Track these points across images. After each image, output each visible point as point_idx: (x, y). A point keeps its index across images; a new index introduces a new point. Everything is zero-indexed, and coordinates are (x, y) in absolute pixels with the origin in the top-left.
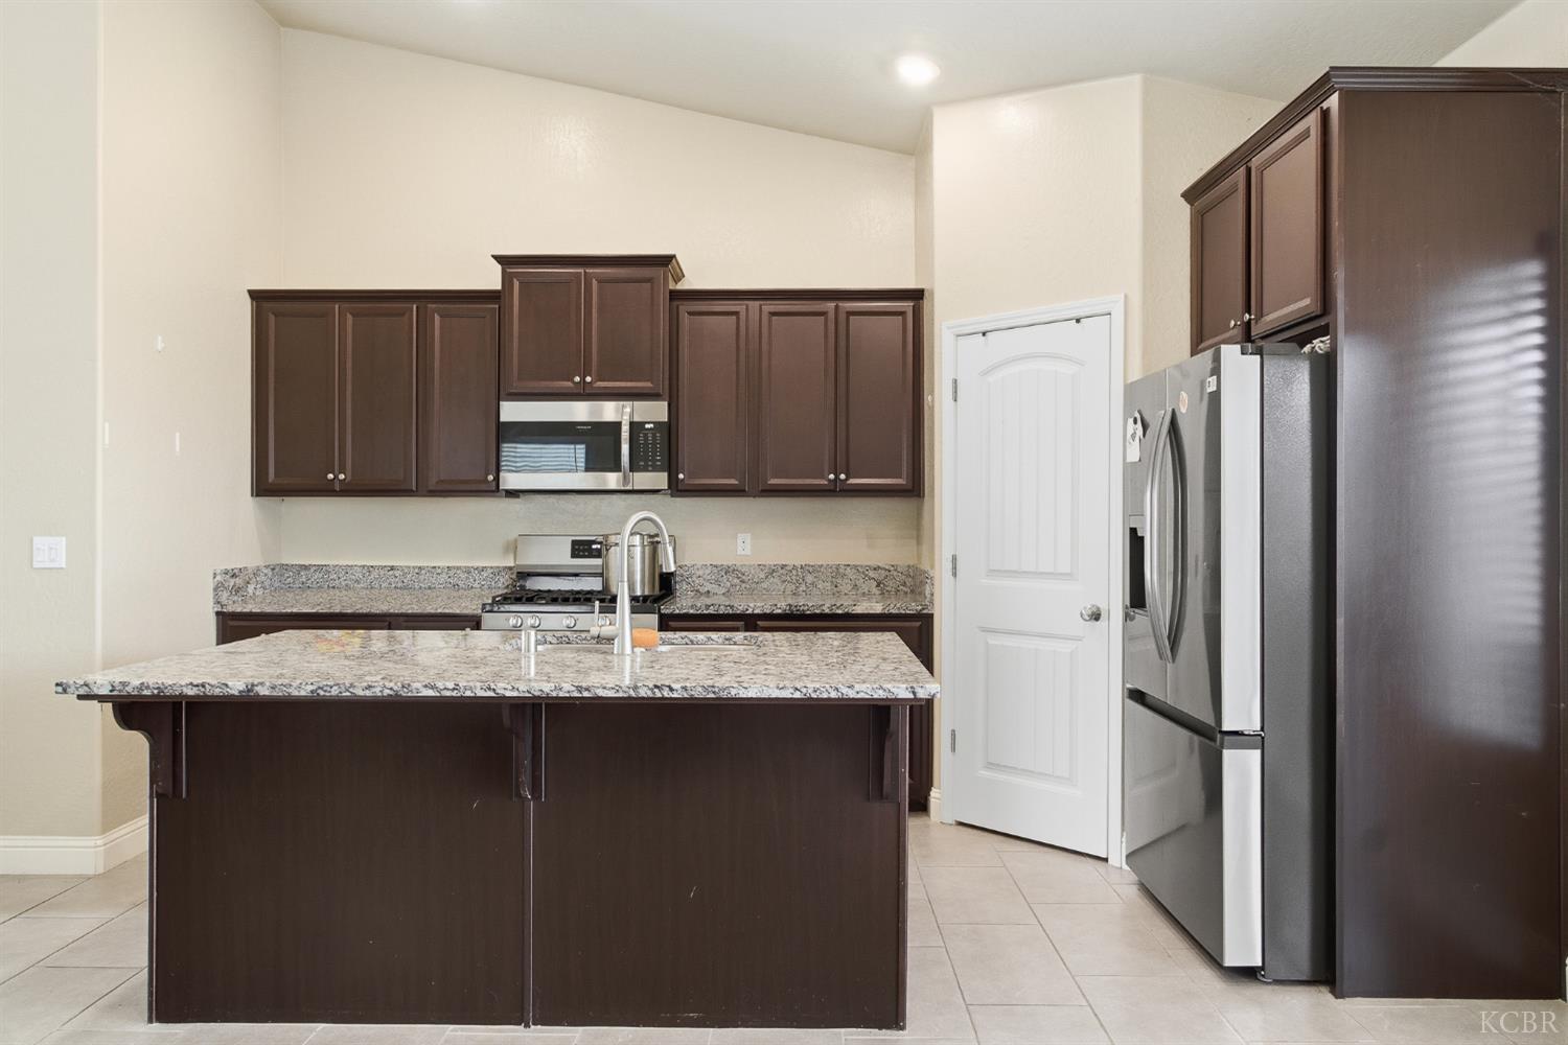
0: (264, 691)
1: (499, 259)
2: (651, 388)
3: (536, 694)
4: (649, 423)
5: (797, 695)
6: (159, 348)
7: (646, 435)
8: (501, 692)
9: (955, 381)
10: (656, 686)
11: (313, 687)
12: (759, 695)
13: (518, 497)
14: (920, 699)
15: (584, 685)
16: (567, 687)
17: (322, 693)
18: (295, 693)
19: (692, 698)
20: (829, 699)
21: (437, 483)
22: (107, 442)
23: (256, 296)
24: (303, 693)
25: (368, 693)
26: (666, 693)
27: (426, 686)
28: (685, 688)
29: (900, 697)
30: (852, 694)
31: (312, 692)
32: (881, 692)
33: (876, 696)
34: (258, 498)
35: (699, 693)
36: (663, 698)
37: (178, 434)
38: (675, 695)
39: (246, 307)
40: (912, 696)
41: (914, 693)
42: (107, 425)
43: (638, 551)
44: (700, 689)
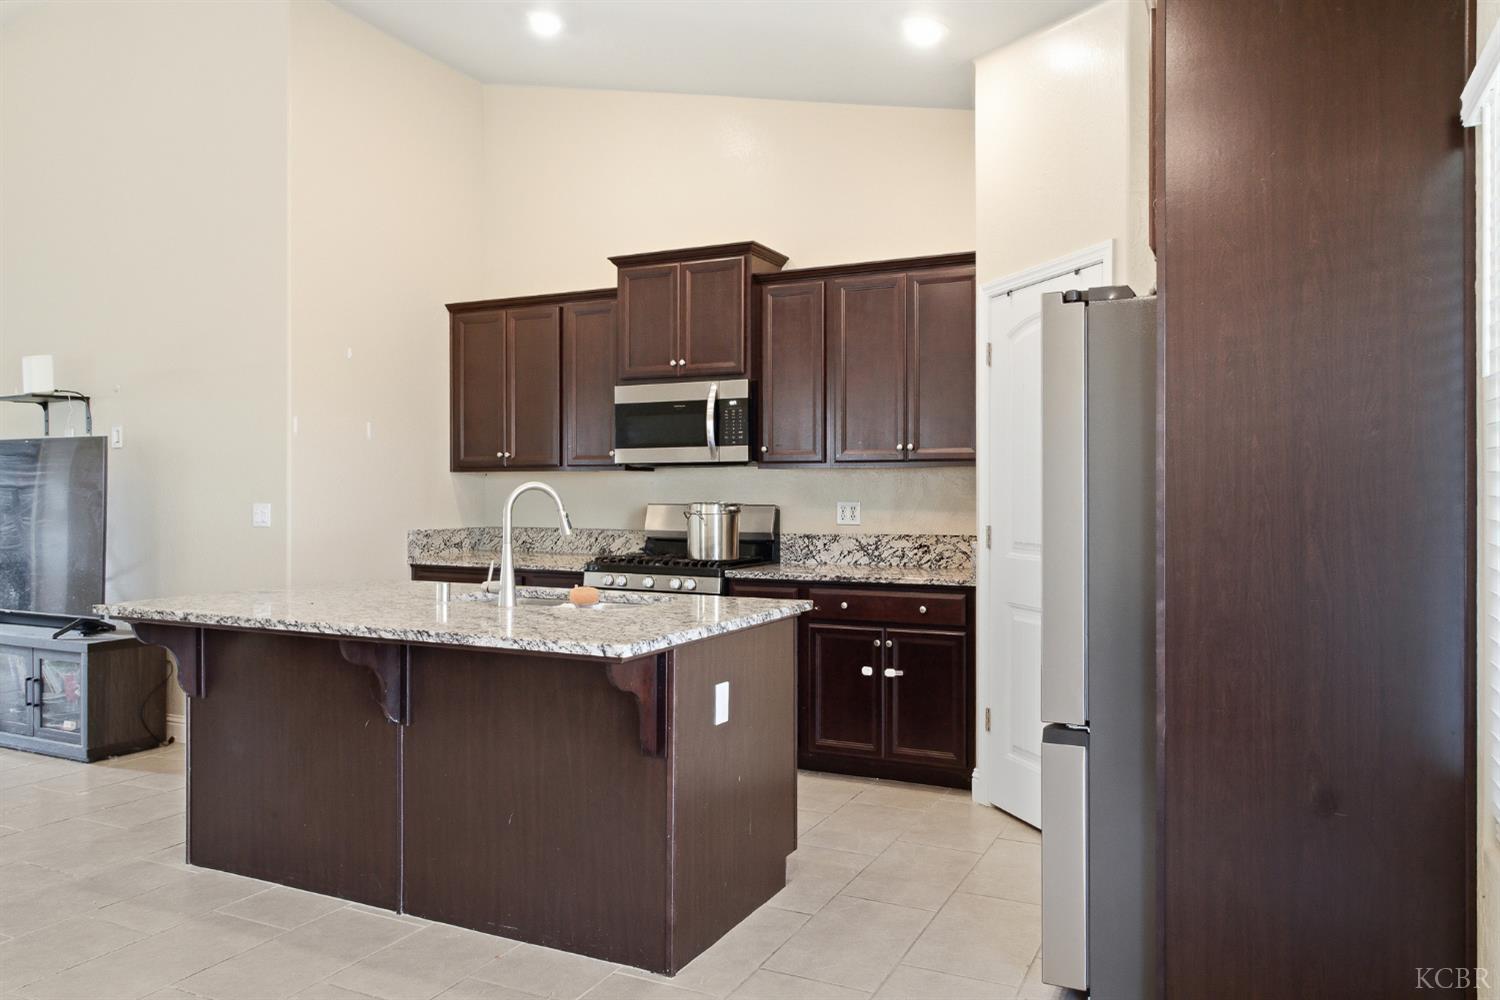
0: (193, 619)
1: (615, 260)
2: (734, 367)
3: (344, 632)
4: (733, 400)
5: (516, 647)
6: (349, 357)
7: (730, 412)
8: (322, 629)
9: (989, 345)
10: (419, 632)
11: (217, 619)
12: (488, 645)
13: (652, 470)
14: (609, 658)
15: (373, 627)
16: (362, 628)
17: (223, 623)
18: (209, 622)
19: (443, 644)
20: (539, 652)
21: (574, 459)
22: (295, 430)
23: (454, 309)
24: (213, 623)
25: (247, 625)
26: (425, 639)
27: (279, 622)
28: (437, 635)
29: (593, 654)
30: (556, 649)
31: (218, 622)
32: (578, 649)
33: (574, 652)
34: (455, 474)
35: (446, 640)
36: (423, 642)
37: (369, 424)
38: (431, 640)
39: (445, 319)
40: (602, 655)
41: (604, 652)
42: (295, 421)
43: (716, 518)
44: (449, 637)
